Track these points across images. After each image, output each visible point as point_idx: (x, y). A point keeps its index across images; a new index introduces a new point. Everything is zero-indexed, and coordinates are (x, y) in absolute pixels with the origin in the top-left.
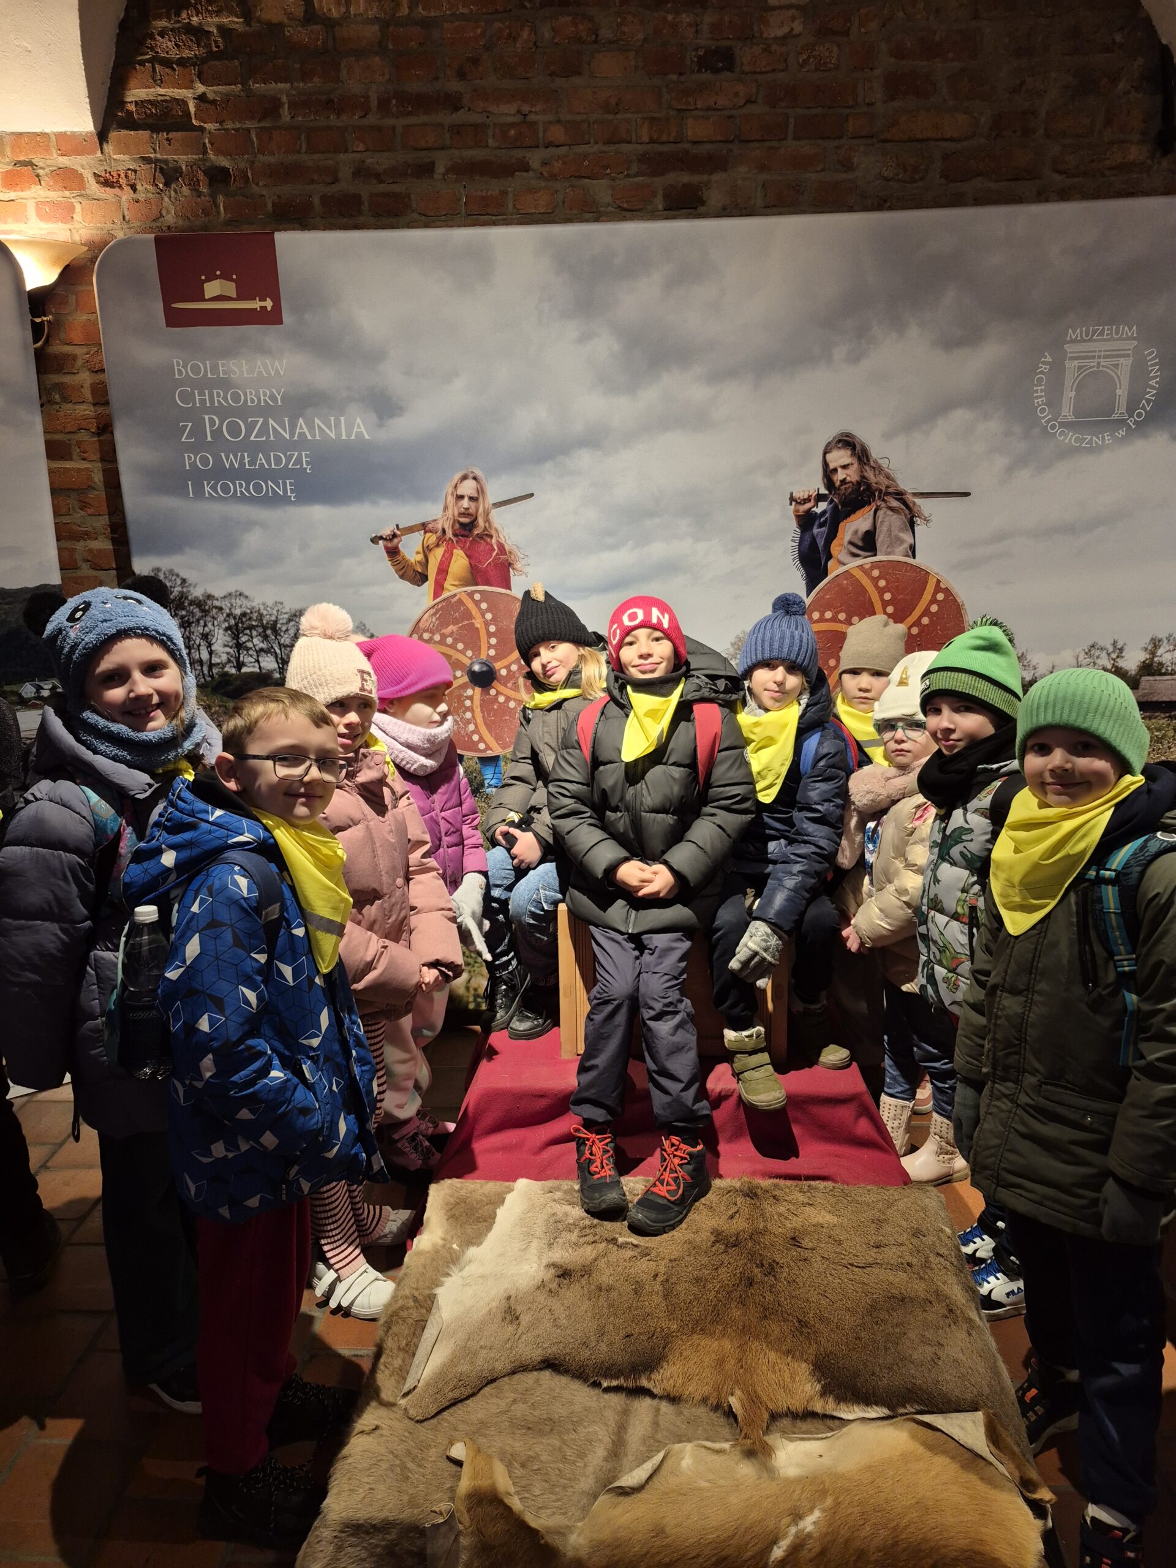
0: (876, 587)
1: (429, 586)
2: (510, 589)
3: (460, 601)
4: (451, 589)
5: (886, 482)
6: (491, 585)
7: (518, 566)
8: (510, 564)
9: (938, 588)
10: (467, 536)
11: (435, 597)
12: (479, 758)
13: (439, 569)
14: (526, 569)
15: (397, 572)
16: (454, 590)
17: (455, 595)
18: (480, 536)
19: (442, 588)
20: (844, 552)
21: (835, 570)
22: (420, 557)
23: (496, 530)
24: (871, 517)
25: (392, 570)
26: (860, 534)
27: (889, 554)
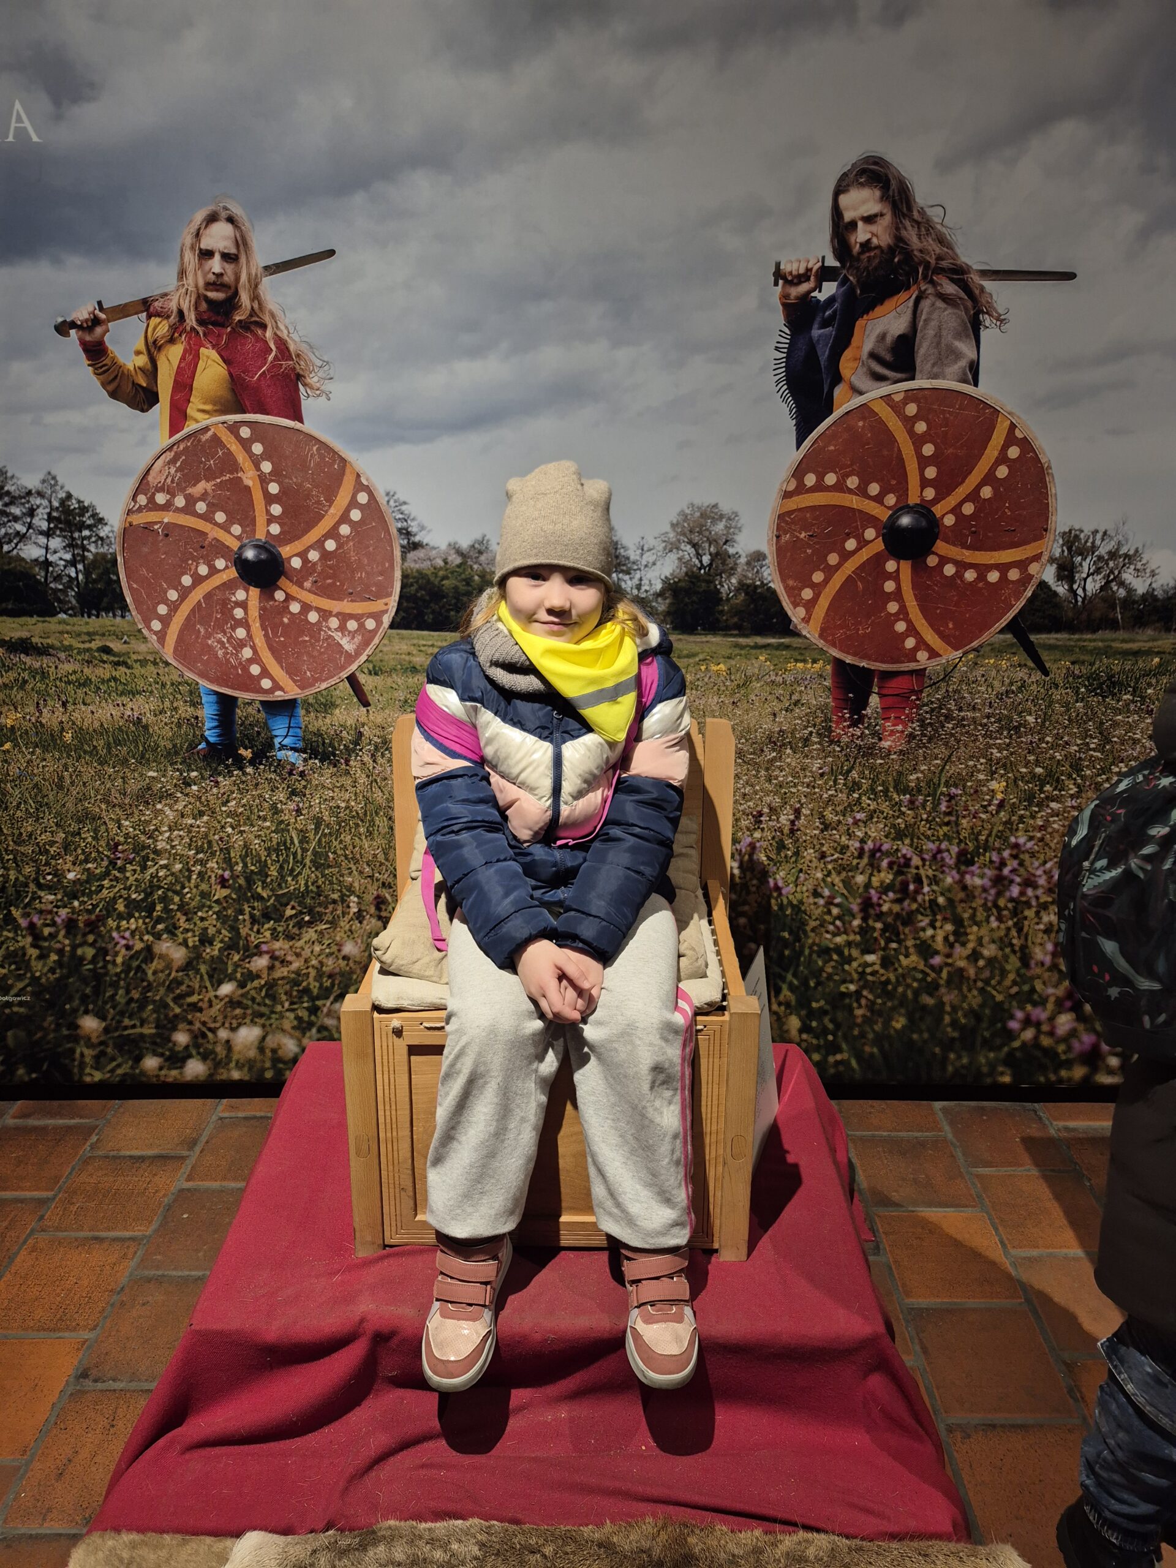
0: (911, 432)
1: (161, 411)
2: (301, 421)
3: (216, 440)
4: (199, 418)
5: (938, 249)
6: (268, 414)
7: (313, 380)
8: (299, 377)
9: (1011, 439)
10: (223, 326)
11: (174, 428)
12: (262, 702)
13: (175, 381)
14: (328, 386)
15: (104, 385)
16: (205, 421)
17: (206, 429)
18: (246, 325)
19: (185, 417)
20: (861, 371)
21: (844, 403)
22: (142, 361)
23: (273, 315)
24: (909, 312)
25: (96, 382)
26: (889, 340)
27: (935, 377)
